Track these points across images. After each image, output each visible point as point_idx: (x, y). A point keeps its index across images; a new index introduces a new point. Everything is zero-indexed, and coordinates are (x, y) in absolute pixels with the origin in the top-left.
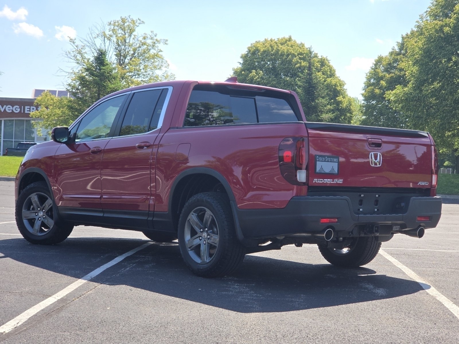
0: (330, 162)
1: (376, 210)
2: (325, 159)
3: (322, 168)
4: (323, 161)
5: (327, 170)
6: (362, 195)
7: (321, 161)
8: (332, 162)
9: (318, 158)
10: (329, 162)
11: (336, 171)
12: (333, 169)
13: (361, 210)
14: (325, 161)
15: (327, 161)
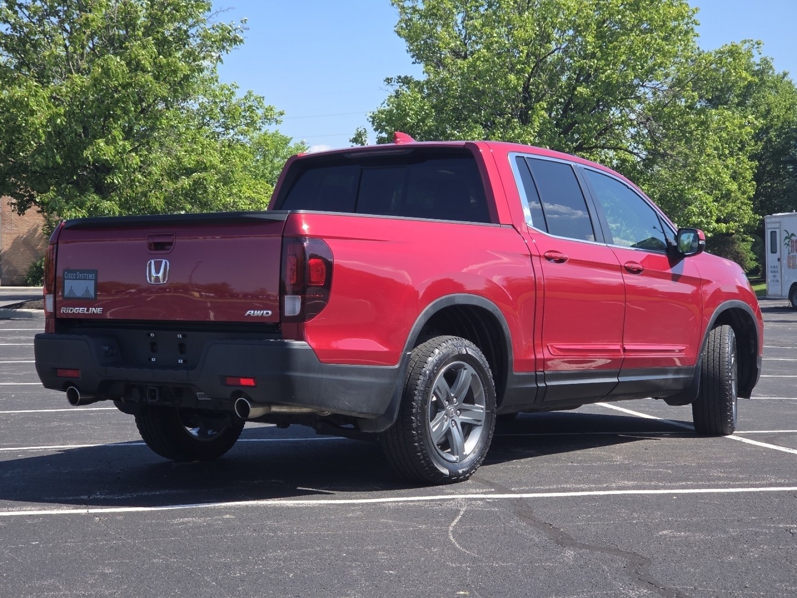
0: (84, 279)
1: (181, 361)
2: (76, 276)
3: (71, 290)
4: (73, 279)
5: (79, 293)
6: (152, 335)
7: (71, 279)
8: (86, 279)
9: (67, 275)
10: (81, 279)
11: (92, 293)
12: (87, 291)
13: (153, 360)
14: (76, 279)
15: (79, 279)
